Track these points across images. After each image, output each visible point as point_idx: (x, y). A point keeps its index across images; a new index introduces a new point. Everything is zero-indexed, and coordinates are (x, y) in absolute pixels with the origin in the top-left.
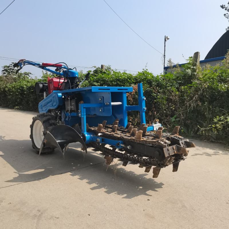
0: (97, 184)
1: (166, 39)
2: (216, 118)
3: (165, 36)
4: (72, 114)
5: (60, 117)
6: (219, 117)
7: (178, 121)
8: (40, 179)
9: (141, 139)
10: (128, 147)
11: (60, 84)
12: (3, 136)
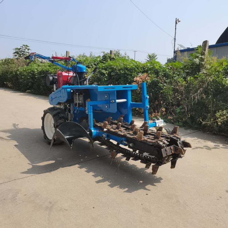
0: (102, 177)
1: (177, 21)
2: (219, 112)
3: (176, 18)
4: (80, 108)
5: (70, 109)
6: (222, 111)
7: (183, 112)
8: (51, 171)
9: (142, 138)
10: (131, 145)
11: (69, 78)
12: (17, 124)
